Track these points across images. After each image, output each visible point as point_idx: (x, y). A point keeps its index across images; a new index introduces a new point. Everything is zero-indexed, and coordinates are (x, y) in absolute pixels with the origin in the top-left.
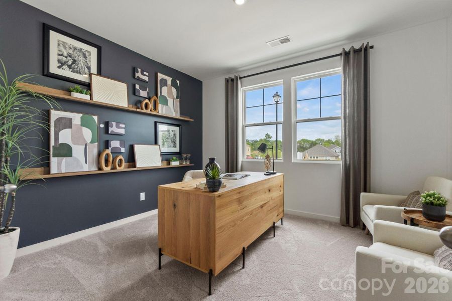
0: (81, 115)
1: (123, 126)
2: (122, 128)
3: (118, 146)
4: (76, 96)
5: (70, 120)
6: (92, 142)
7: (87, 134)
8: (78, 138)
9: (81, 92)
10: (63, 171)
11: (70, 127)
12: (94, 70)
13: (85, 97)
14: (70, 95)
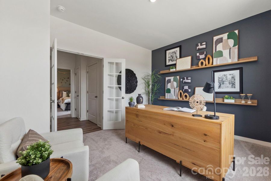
0: (173, 77)
1: (190, 78)
2: (189, 79)
3: (187, 88)
4: (172, 70)
5: (170, 80)
6: (177, 87)
7: (175, 84)
8: (172, 86)
9: (172, 69)
10: (168, 98)
11: (170, 82)
12: (178, 57)
13: (174, 70)
14: (170, 71)
